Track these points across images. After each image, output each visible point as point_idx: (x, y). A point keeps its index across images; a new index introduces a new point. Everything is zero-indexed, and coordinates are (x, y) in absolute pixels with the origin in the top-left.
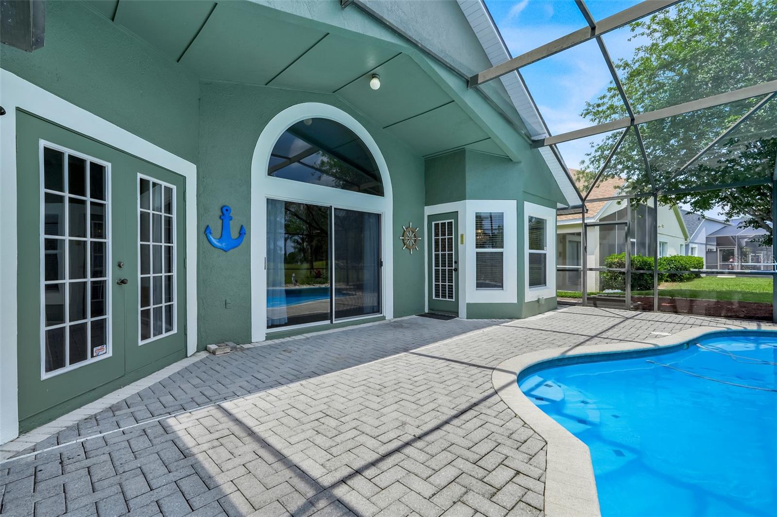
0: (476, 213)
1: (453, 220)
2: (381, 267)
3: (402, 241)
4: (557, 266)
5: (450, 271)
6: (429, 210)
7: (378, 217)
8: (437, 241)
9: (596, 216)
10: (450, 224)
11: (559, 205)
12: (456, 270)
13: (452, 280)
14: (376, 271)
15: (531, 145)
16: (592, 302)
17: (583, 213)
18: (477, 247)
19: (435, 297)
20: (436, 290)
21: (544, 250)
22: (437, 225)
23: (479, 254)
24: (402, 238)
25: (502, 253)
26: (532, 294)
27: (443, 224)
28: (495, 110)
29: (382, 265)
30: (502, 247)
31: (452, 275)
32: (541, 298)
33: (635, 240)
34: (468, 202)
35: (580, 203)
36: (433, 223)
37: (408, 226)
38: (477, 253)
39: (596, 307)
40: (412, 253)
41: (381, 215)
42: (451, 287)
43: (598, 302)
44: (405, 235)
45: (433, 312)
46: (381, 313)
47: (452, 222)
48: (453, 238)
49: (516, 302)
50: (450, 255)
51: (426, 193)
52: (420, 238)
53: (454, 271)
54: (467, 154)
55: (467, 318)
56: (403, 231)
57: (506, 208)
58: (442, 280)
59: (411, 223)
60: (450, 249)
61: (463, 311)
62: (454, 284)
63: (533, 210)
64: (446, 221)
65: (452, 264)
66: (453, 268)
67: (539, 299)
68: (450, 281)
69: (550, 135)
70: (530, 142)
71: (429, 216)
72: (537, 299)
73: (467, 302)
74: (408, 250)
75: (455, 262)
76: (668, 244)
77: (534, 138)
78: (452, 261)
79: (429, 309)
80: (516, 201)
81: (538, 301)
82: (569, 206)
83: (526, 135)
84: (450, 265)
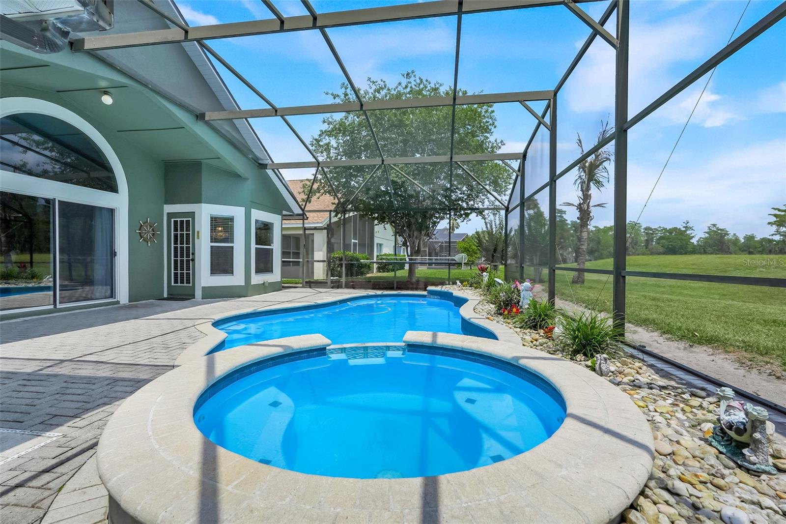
0: (211, 215)
1: (190, 219)
2: (114, 257)
3: (138, 234)
4: (283, 259)
5: (188, 261)
6: (169, 208)
7: (111, 212)
8: (176, 236)
9: (324, 221)
10: (188, 222)
11: (285, 213)
12: (193, 260)
13: (190, 269)
14: (109, 261)
15: (258, 166)
16: (308, 284)
17: (303, 219)
18: (211, 242)
19: (174, 284)
20: (174, 278)
21: (271, 246)
22: (176, 222)
23: (214, 248)
24: (138, 231)
25: (233, 247)
26: (257, 279)
27: (182, 222)
28: (224, 138)
29: (115, 255)
30: (233, 242)
31: (190, 264)
32: (265, 281)
33: (357, 241)
34: (204, 206)
35: (301, 212)
36: (172, 220)
37: (146, 221)
38: (211, 247)
39: (310, 288)
40: (149, 245)
41: (115, 209)
42: (188, 274)
43: (312, 284)
44: (142, 229)
45: (172, 296)
46: (115, 298)
47: (189, 220)
48: (191, 234)
49: (244, 284)
50: (188, 248)
51: (166, 193)
52: (159, 233)
53: (191, 261)
54: (203, 167)
55: (202, 299)
56: (140, 225)
57: (237, 213)
58: (180, 269)
59: (149, 219)
60: (188, 243)
61: (198, 293)
62: (191, 272)
63: (259, 215)
64: (185, 219)
65: (190, 255)
66: (191, 258)
67: (264, 282)
68: (188, 269)
69: (273, 162)
70: (258, 165)
71: (168, 213)
72: (263, 282)
73: (202, 286)
74: (146, 243)
75: (193, 254)
76: (384, 245)
77: (261, 162)
78: (190, 253)
79: (168, 294)
80: (244, 208)
81: (264, 284)
82: (294, 213)
83: (253, 159)
84: (188, 256)
